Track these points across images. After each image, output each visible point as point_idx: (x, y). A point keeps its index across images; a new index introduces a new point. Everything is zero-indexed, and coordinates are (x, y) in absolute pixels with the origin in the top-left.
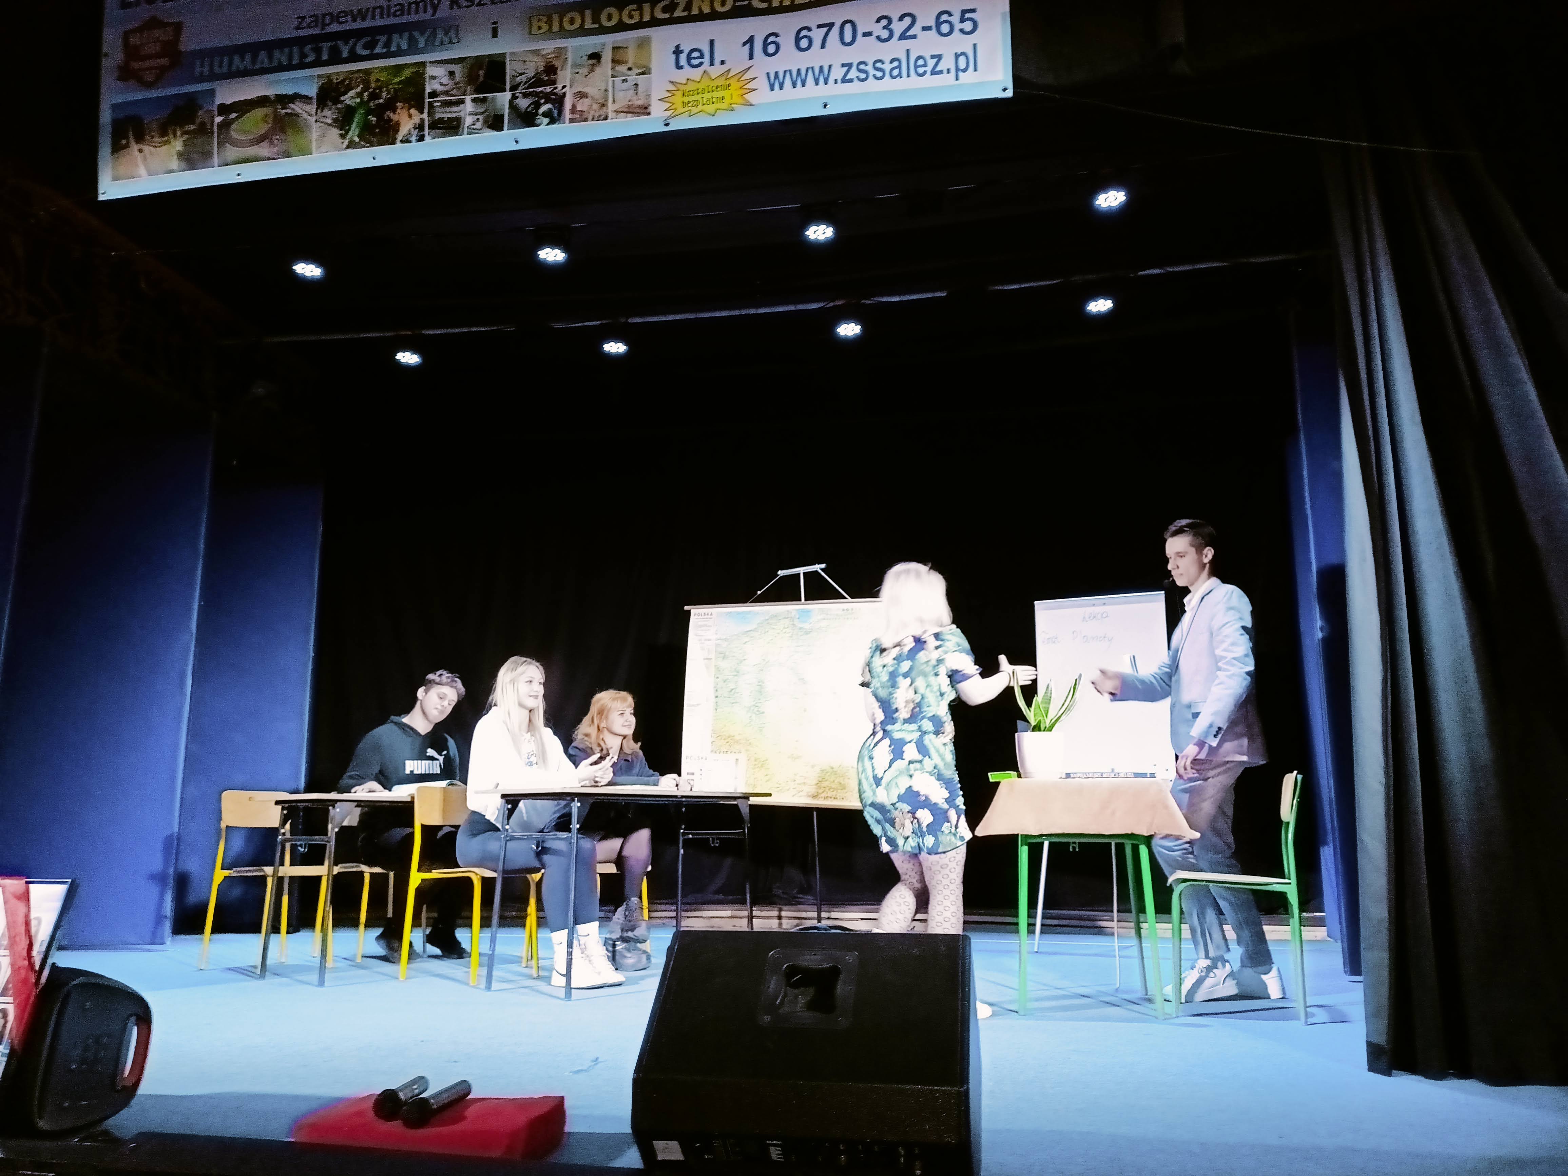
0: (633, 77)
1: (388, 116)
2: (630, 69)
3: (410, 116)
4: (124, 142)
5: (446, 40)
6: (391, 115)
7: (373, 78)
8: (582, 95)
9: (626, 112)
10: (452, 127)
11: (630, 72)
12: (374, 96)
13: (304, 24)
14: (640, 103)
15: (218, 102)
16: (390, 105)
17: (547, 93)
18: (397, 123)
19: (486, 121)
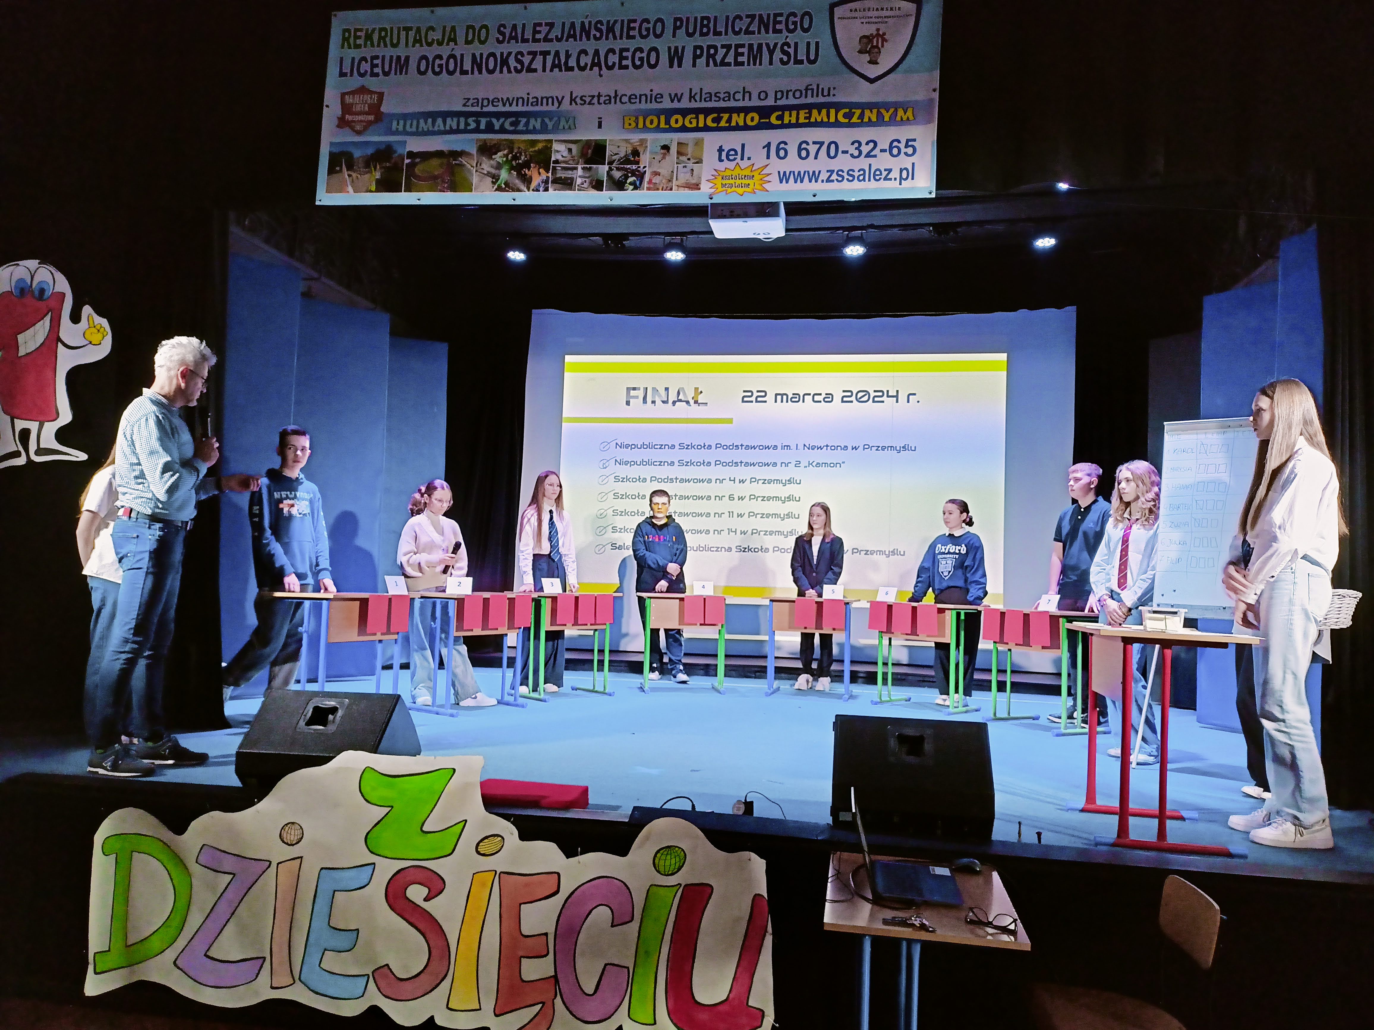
0: (690, 165)
1: (525, 172)
2: (689, 159)
3: (540, 174)
4: (338, 168)
5: (567, 127)
6: (527, 171)
7: (516, 146)
8: (656, 174)
9: (684, 187)
10: (567, 184)
11: (689, 161)
12: (515, 158)
13: (469, 103)
14: (694, 182)
15: (407, 150)
16: (527, 165)
17: (633, 170)
18: (531, 178)
19: (591, 183)
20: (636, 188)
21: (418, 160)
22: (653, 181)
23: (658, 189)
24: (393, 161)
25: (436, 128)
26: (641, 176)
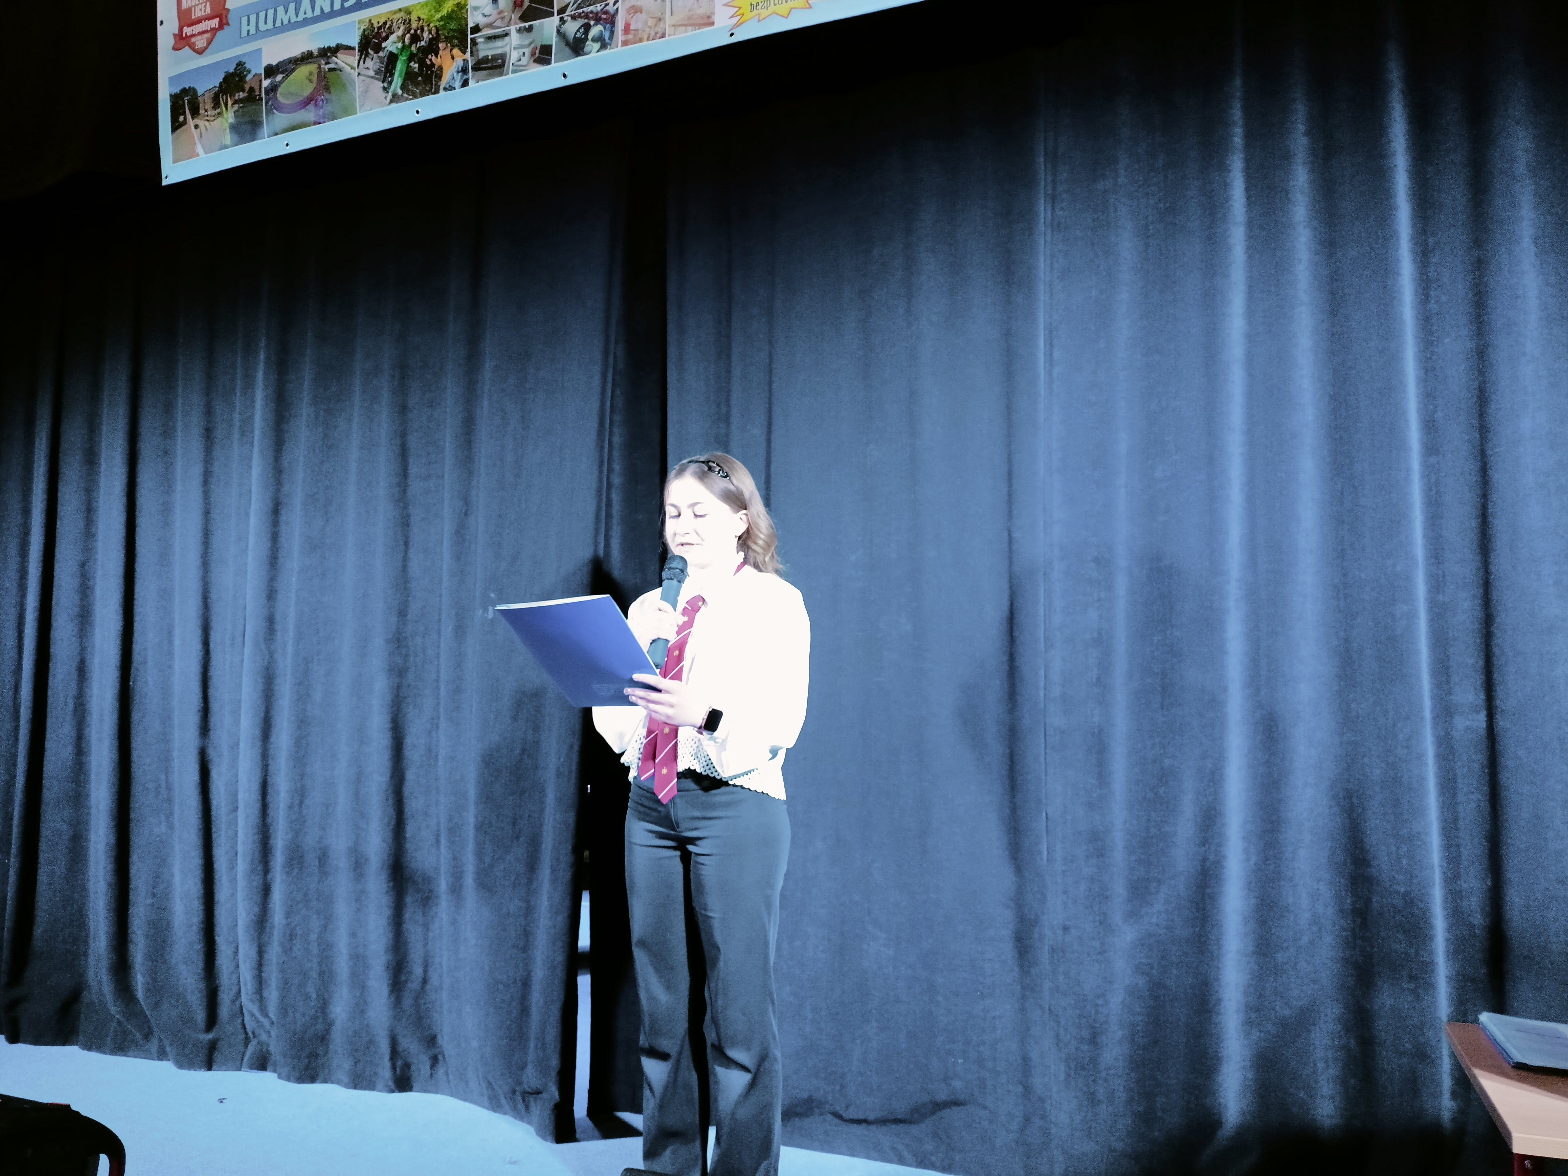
1: (431, 60)
3: (453, 58)
4: (182, 119)
6: (434, 58)
7: (414, 17)
8: (635, 10)
9: (687, 25)
10: (497, 66)
14: (701, 11)
15: (264, 64)
17: (597, 13)
18: (441, 68)
19: (533, 54)
20: (604, 46)
21: (279, 77)
22: (632, 27)
23: (641, 40)
24: (247, 87)
25: (301, 17)
26: (610, 20)
